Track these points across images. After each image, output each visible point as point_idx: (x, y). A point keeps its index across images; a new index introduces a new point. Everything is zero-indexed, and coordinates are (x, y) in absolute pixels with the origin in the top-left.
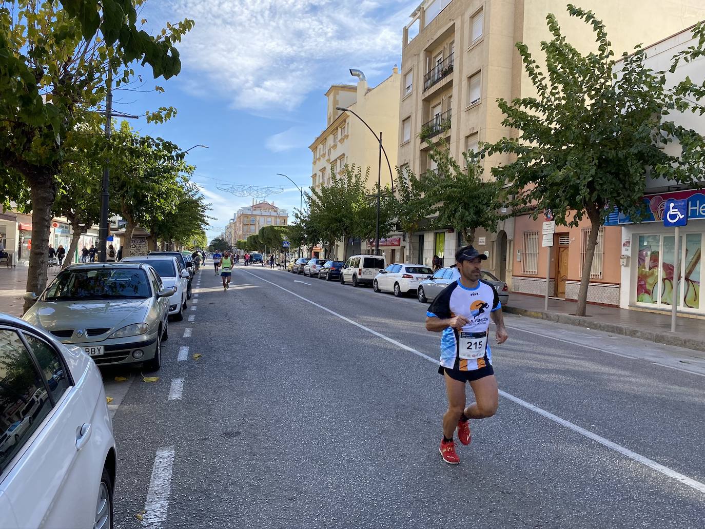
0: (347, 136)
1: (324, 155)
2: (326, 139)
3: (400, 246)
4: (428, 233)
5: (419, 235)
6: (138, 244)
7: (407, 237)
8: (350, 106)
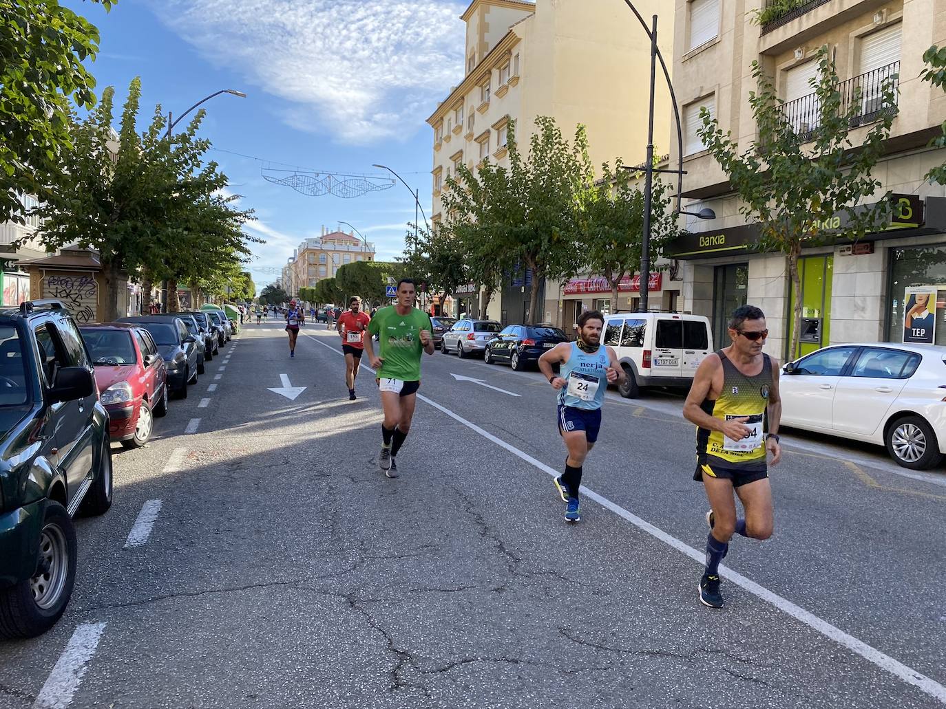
0: (515, 80)
1: (459, 128)
2: (463, 98)
3: (660, 290)
4: (763, 260)
5: (715, 265)
6: (75, 288)
7: (686, 271)
8: (522, 21)
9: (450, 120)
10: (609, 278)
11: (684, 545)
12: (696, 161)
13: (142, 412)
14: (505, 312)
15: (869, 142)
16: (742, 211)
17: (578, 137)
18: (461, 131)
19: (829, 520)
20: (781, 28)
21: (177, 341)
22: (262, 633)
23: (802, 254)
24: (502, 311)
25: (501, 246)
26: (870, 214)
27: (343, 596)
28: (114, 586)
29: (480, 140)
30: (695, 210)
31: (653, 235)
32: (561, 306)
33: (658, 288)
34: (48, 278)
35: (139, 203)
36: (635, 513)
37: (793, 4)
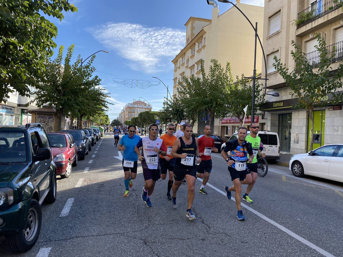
0: (204, 46)
2: (185, 53)
3: (258, 123)
4: (297, 112)
5: (279, 114)
6: (47, 119)
7: (268, 116)
8: (207, 25)
9: (180, 61)
10: (239, 118)
11: (276, 223)
12: (272, 75)
13: (68, 165)
14: (199, 130)
15: (340, 68)
16: (290, 94)
17: (227, 67)
18: (184, 65)
19: (333, 214)
20: (304, 26)
21: (81, 139)
22: (111, 254)
23: (314, 110)
24: (198, 130)
25: (198, 106)
26: (341, 95)
27: (142, 240)
28: (55, 232)
29: (190, 68)
30: (271, 93)
31: (256, 102)
32: (220, 128)
33: (257, 122)
34: (38, 116)
35: (70, 90)
36: (255, 209)
37: (309, 18)
